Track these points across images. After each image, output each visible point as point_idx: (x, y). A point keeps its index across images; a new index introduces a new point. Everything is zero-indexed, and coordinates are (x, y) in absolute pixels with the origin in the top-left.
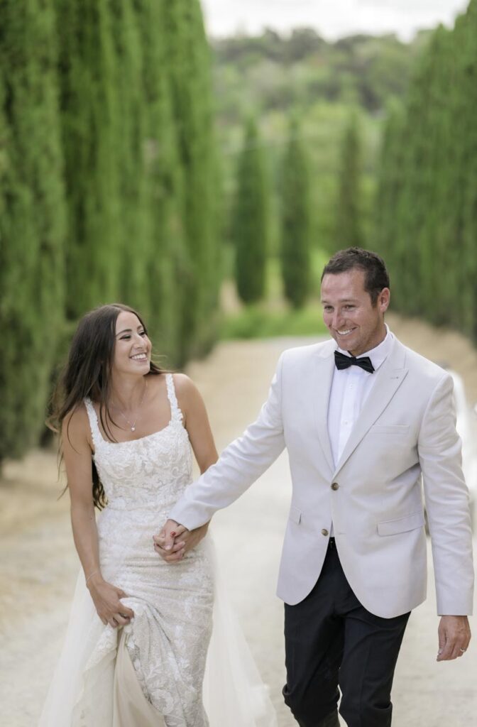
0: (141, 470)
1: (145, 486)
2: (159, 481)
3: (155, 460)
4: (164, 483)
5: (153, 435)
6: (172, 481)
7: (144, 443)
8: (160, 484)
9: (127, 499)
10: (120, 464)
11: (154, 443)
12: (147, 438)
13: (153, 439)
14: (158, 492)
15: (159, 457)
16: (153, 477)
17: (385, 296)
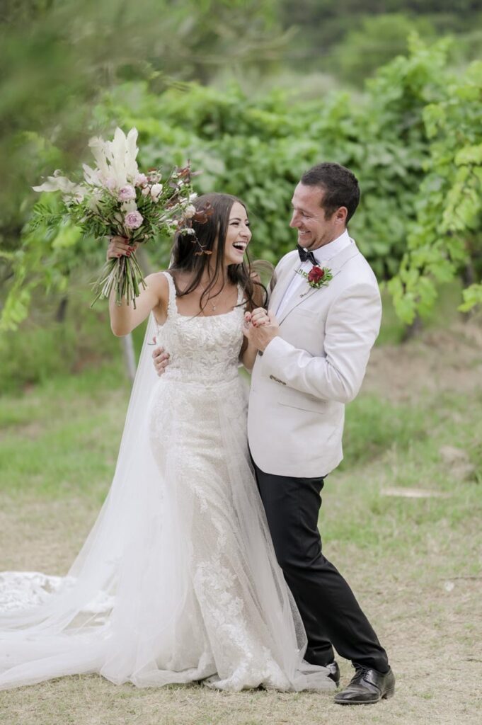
1: (202, 360)
2: (216, 358)
4: (219, 360)
5: (220, 316)
6: (226, 360)
7: (211, 321)
8: (216, 361)
9: (183, 371)
10: (188, 335)
11: (219, 323)
12: (214, 317)
13: (217, 319)
14: (213, 368)
15: (221, 336)
17: (343, 213)
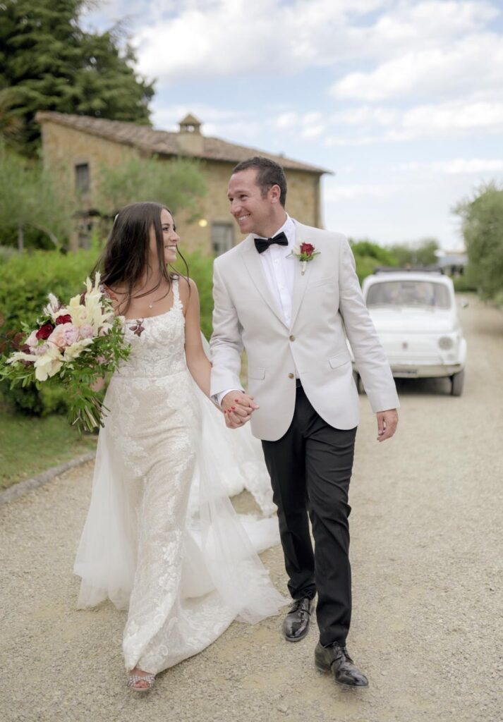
0: (145, 343)
2: (158, 355)
3: (156, 336)
4: (162, 357)
6: (168, 356)
7: (149, 322)
9: (130, 368)
11: (157, 322)
12: (151, 319)
13: (156, 319)
14: (156, 364)
15: (160, 334)
16: (154, 350)
17: (276, 191)
